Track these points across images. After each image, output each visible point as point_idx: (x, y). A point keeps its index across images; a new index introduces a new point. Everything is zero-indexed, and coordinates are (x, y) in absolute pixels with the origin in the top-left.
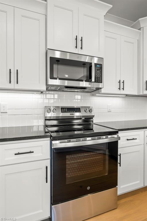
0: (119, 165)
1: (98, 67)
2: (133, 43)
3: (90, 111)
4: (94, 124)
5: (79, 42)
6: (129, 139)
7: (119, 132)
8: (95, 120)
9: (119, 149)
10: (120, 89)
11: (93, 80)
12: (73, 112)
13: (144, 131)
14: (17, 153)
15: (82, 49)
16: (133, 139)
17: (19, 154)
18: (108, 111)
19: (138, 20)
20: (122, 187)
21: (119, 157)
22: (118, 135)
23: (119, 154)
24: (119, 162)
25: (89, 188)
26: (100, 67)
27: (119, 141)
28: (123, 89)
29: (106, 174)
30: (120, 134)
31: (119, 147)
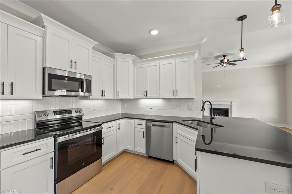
0: (102, 144)
1: (87, 82)
2: (111, 66)
3: (80, 111)
4: (83, 121)
5: (73, 64)
6: (108, 127)
7: (103, 124)
8: (84, 118)
9: (102, 135)
10: (102, 95)
11: (85, 91)
12: (65, 114)
13: (117, 122)
14: (24, 153)
15: (76, 69)
16: (111, 127)
17: (26, 153)
18: (94, 110)
19: (113, 53)
20: (104, 158)
21: (102, 139)
22: (102, 126)
23: (102, 138)
24: (102, 143)
25: (83, 164)
26: (89, 82)
27: (102, 130)
28: (105, 95)
29: (95, 152)
30: (103, 125)
31: (102, 133)
